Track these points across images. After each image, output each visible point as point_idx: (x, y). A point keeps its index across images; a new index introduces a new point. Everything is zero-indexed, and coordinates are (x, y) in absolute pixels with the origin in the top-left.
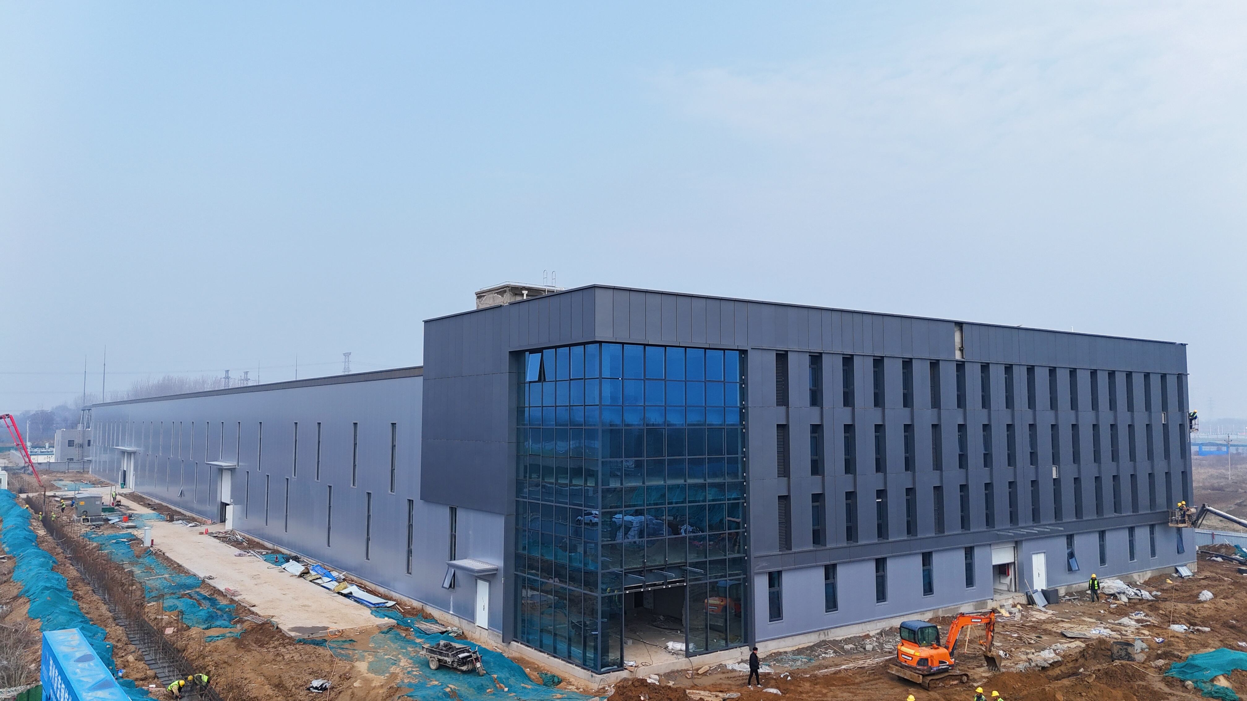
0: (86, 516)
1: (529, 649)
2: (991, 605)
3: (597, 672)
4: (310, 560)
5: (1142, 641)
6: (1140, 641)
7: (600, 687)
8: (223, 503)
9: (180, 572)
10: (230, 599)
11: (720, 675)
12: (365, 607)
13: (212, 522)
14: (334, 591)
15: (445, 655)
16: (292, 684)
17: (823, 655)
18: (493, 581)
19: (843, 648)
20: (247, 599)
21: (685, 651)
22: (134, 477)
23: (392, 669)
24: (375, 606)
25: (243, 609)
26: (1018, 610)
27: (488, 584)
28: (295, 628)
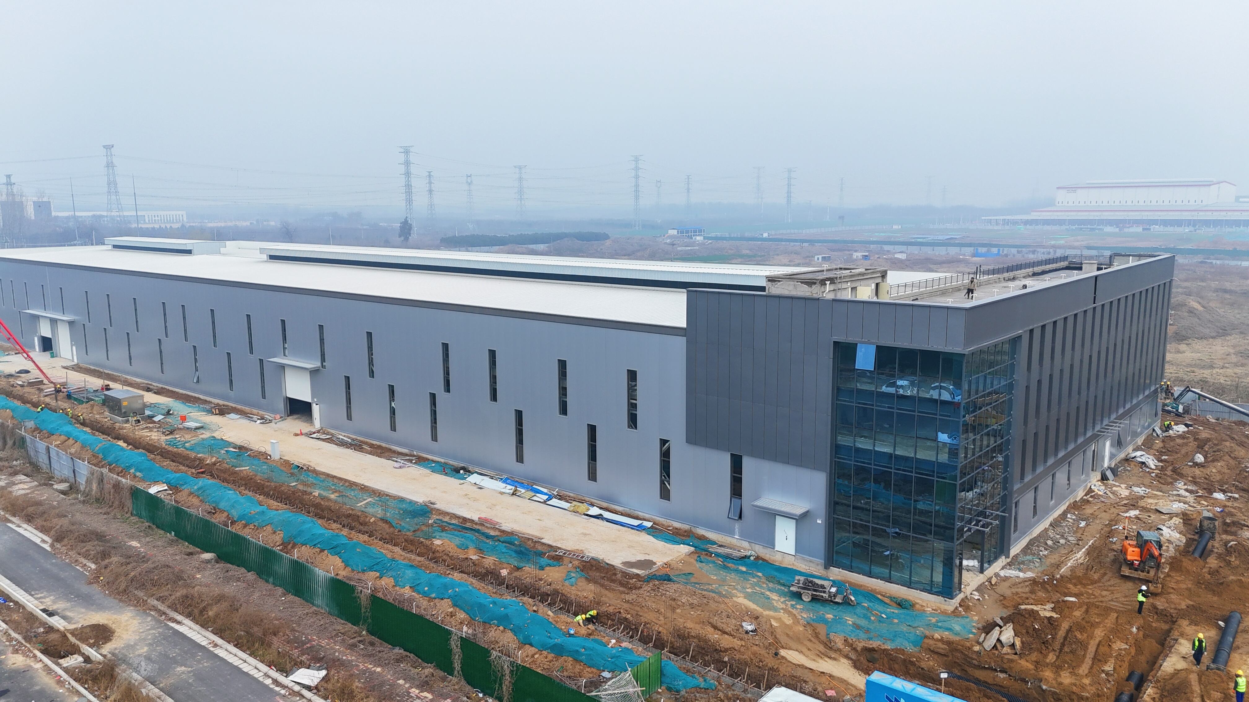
0: (137, 417)
2: (1088, 486)
5: (1208, 512)
8: (294, 399)
9: (378, 494)
10: (495, 529)
11: (1004, 583)
12: (636, 531)
13: (278, 416)
14: (578, 512)
15: (821, 592)
16: (730, 629)
17: (1041, 553)
18: (801, 519)
19: (1046, 544)
20: (518, 529)
21: (979, 568)
22: (74, 348)
23: (775, 604)
24: (640, 528)
25: (530, 541)
26: (1103, 488)
27: (795, 521)
28: (625, 563)
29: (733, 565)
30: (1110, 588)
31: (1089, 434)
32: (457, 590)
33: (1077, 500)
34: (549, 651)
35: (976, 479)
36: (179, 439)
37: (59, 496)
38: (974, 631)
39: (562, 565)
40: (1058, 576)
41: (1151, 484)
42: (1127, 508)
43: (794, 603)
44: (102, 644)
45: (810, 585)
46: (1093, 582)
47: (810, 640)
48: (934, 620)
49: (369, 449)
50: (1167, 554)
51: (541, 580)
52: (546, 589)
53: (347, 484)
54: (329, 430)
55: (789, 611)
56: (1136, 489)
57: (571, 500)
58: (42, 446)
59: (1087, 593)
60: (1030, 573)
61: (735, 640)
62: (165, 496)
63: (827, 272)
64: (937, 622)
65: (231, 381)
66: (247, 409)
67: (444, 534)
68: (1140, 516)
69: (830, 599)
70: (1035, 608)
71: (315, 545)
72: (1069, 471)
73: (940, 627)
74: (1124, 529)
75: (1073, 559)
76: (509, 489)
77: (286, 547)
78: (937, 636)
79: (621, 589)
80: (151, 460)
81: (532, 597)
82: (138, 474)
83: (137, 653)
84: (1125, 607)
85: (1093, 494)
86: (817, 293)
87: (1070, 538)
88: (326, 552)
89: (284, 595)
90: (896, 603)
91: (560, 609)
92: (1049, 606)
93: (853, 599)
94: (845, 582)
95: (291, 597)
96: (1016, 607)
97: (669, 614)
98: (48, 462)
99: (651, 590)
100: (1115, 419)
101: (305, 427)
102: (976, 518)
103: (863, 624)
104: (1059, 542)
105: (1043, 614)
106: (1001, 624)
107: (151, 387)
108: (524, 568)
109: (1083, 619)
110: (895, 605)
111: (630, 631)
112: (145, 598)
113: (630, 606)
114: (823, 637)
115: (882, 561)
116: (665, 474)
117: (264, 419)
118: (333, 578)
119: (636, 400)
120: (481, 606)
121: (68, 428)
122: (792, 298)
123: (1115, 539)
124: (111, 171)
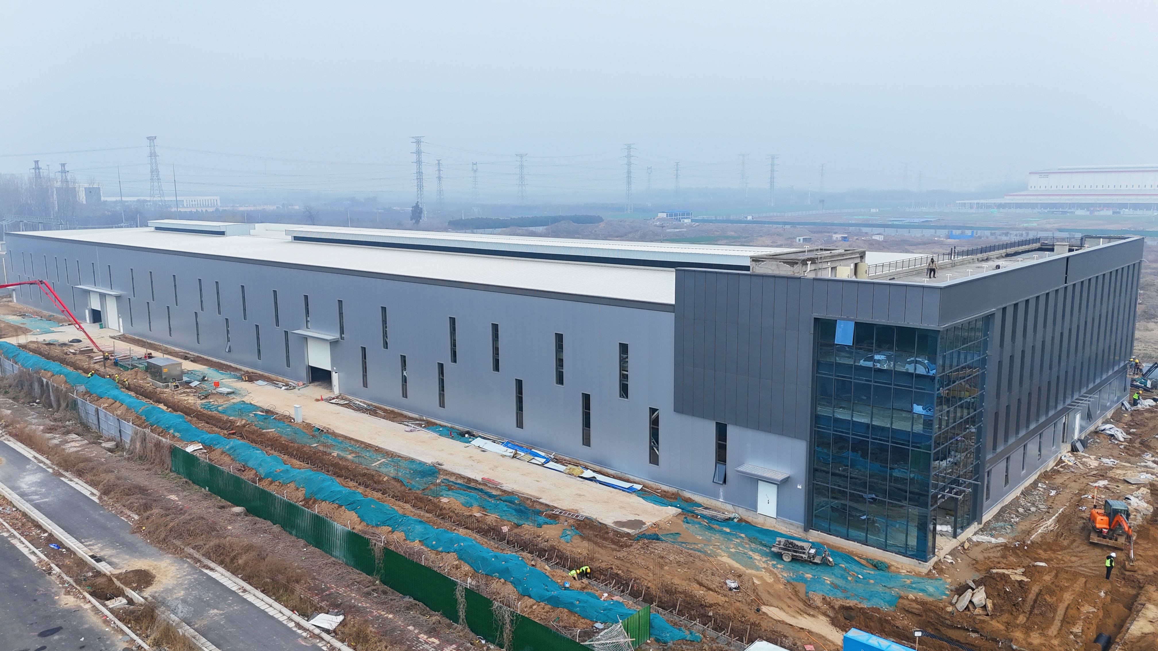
0: (176, 383)
8: (315, 368)
9: (390, 455)
10: (497, 489)
11: (976, 548)
12: (627, 493)
13: (301, 383)
14: (572, 475)
15: (801, 553)
16: (714, 586)
17: (1012, 520)
18: (782, 485)
19: (1018, 511)
20: (518, 489)
21: (952, 533)
22: (121, 320)
23: (757, 564)
24: (630, 490)
25: (529, 501)
26: (1073, 459)
27: (776, 486)
28: (617, 523)
29: (718, 527)
30: (1079, 554)
31: (1060, 407)
32: (462, 544)
33: (1048, 470)
34: (546, 602)
35: (949, 449)
36: (213, 403)
37: (106, 453)
38: (948, 592)
39: (558, 523)
40: (1029, 542)
41: (1119, 456)
42: (1097, 478)
43: (775, 563)
44: (144, 588)
45: (790, 546)
46: (1063, 548)
47: (790, 598)
48: (908, 582)
49: (383, 414)
50: (1134, 522)
51: (539, 536)
52: (543, 545)
53: (363, 446)
54: (347, 396)
55: (771, 571)
56: (1105, 460)
57: (567, 463)
58: (91, 408)
59: (1057, 558)
60: (1002, 539)
61: (720, 596)
62: (200, 454)
63: (808, 253)
64: (912, 583)
65: (259, 351)
66: (273, 376)
67: (450, 493)
68: (1109, 486)
69: (809, 559)
70: (1006, 572)
71: (333, 501)
72: (1040, 442)
73: (914, 588)
74: (1093, 498)
75: (1044, 526)
76: (510, 452)
77: (307, 502)
78: (911, 596)
79: (613, 546)
80: (188, 421)
81: (531, 552)
82: (176, 434)
83: (174, 596)
84: (1094, 572)
85: (1063, 464)
86: (799, 272)
87: (1041, 506)
88: (343, 507)
89: (306, 546)
90: (872, 564)
91: (556, 564)
92: (1020, 570)
93: (831, 560)
94: (823, 544)
95: (312, 549)
96: (988, 570)
97: (657, 571)
98: (97, 423)
99: (641, 548)
100: (1085, 393)
101: (325, 393)
102: (949, 485)
103: (841, 585)
104: (1030, 510)
105: (1014, 577)
106: (974, 587)
107: (188, 355)
108: (523, 526)
109: (1053, 583)
110: (871, 566)
111: (621, 586)
112: (182, 547)
113: (622, 562)
114: (802, 595)
115: (859, 525)
116: (654, 440)
117: (288, 386)
118: (350, 532)
119: (627, 371)
120: (484, 560)
121: (115, 392)
122: (775, 277)
123: (1084, 508)
124: (154, 160)
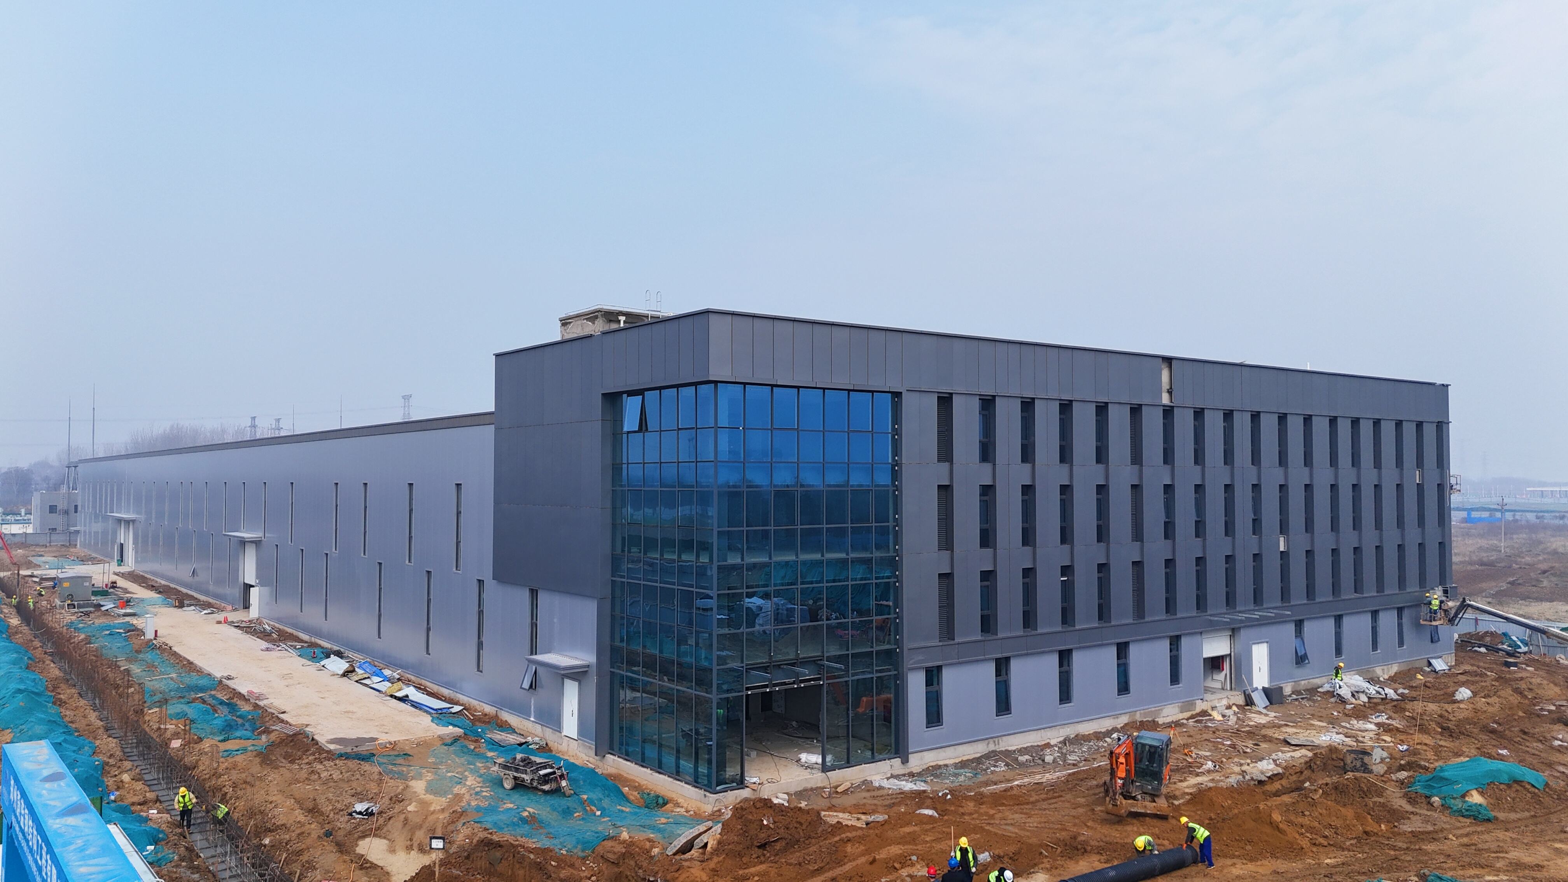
0: (72, 601)
1: (628, 763)
2: (1200, 706)
3: (711, 790)
4: (356, 655)
5: (1383, 750)
6: (1379, 749)
7: (715, 809)
8: (247, 584)
9: (190, 671)
11: (864, 793)
13: (232, 608)
14: (389, 694)
17: (992, 768)
18: (583, 680)
21: (821, 765)
22: (134, 554)
24: (437, 712)
25: (270, 717)
26: (1233, 712)
27: (578, 684)
40: (971, 793)
54: (263, 620)
65: (212, 570)
69: (535, 785)
70: (844, 815)
72: (1120, 660)
75: (1034, 779)
79: (286, 765)
87: (1072, 758)
90: (645, 800)
104: (1043, 760)
108: (205, 740)
110: (640, 803)
